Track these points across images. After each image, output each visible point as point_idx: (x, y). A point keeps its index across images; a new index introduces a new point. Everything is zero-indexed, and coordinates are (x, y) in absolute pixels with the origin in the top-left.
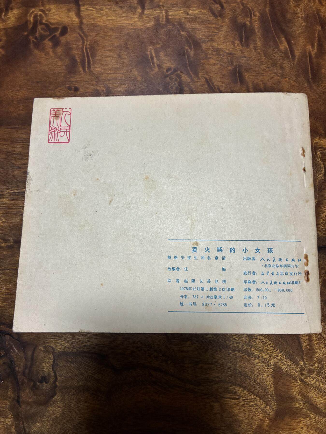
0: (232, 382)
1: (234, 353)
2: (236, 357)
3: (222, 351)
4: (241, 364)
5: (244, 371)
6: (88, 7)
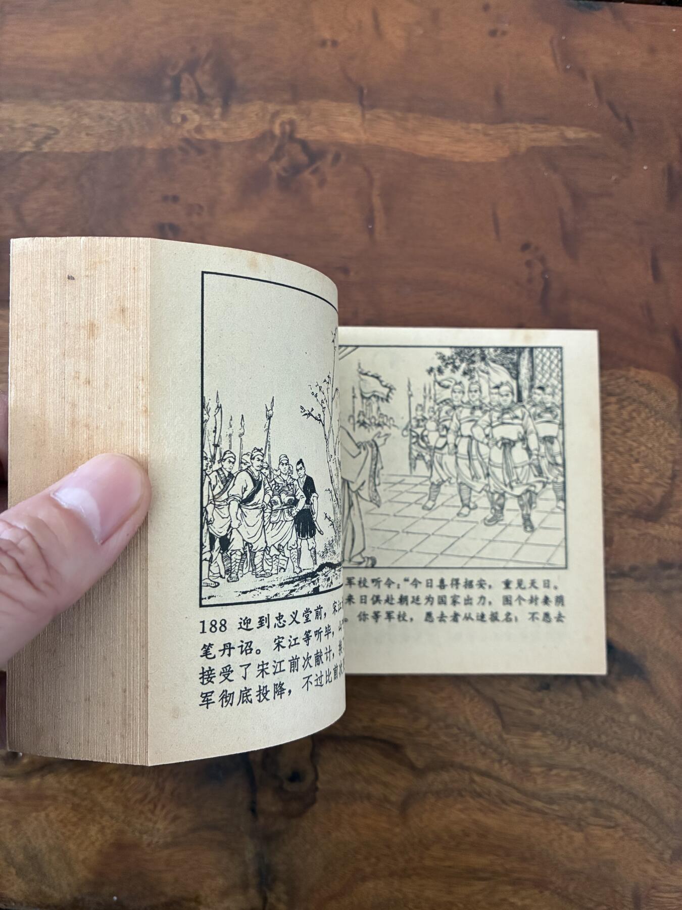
6: (380, 112)
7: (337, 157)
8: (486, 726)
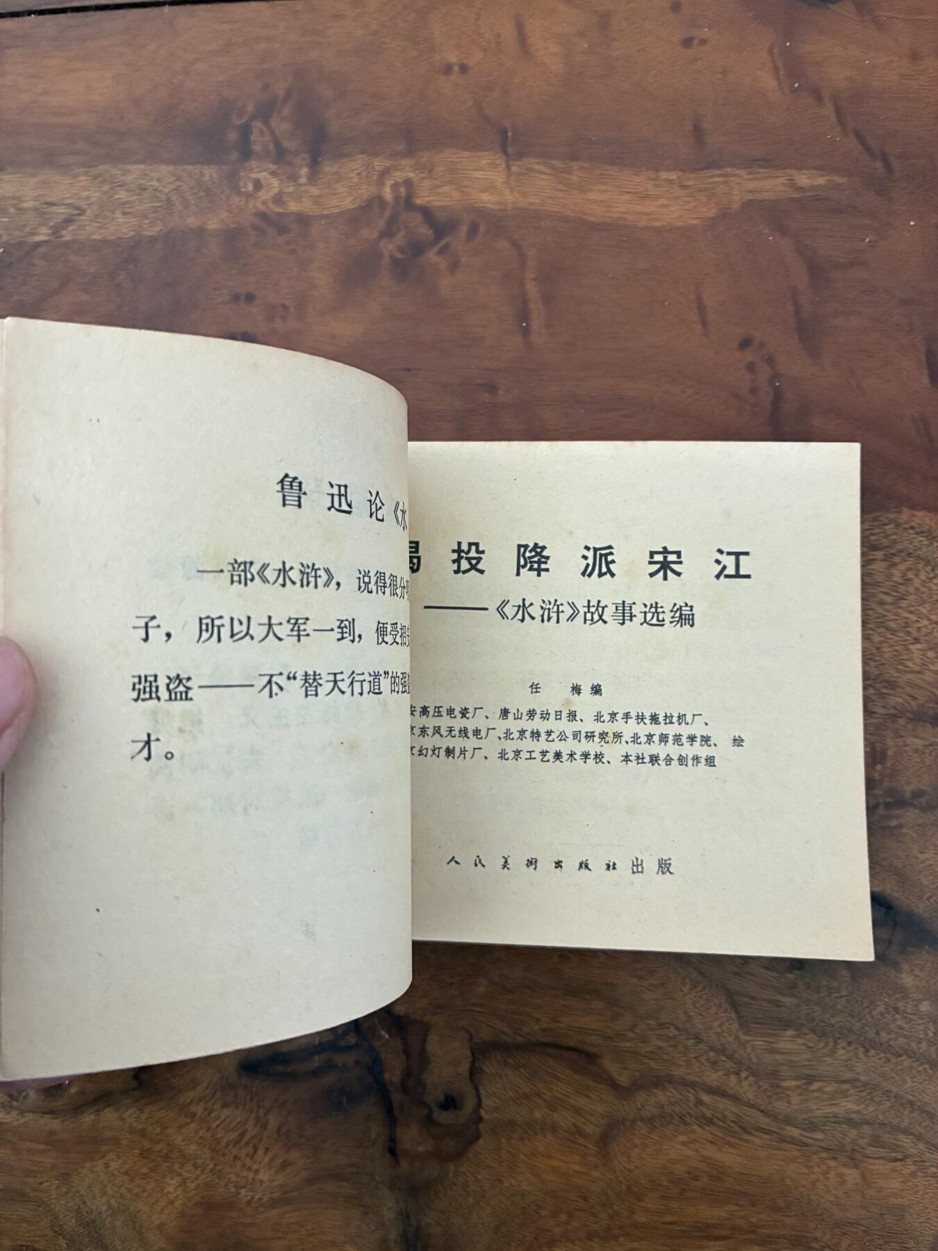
0: (891, 1123)
1: (896, 1060)
2: (902, 1070)
3: (870, 1054)
4: (914, 1084)
5: (920, 1101)
6: (533, 163)
7: (474, 229)
8: (716, 1024)
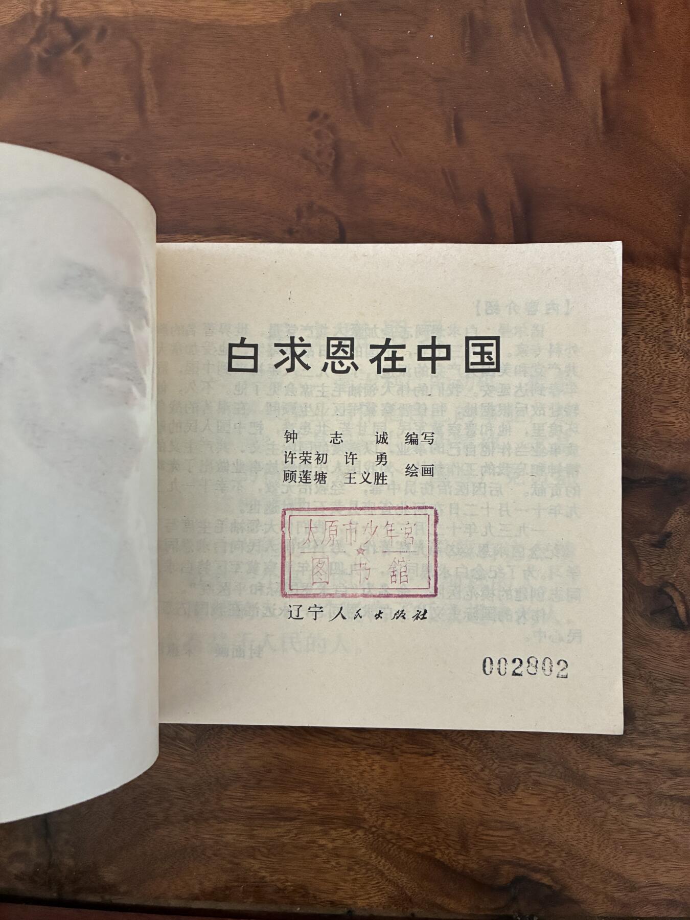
7: (103, 32)
